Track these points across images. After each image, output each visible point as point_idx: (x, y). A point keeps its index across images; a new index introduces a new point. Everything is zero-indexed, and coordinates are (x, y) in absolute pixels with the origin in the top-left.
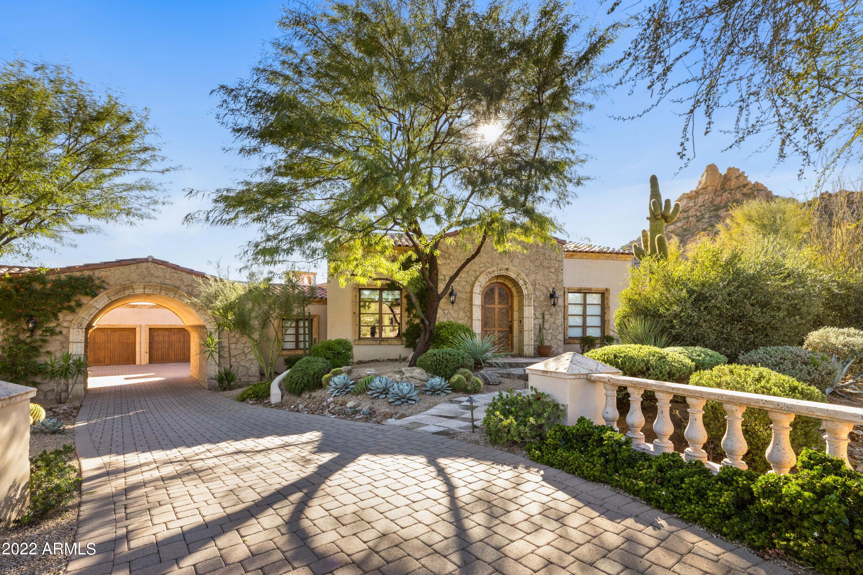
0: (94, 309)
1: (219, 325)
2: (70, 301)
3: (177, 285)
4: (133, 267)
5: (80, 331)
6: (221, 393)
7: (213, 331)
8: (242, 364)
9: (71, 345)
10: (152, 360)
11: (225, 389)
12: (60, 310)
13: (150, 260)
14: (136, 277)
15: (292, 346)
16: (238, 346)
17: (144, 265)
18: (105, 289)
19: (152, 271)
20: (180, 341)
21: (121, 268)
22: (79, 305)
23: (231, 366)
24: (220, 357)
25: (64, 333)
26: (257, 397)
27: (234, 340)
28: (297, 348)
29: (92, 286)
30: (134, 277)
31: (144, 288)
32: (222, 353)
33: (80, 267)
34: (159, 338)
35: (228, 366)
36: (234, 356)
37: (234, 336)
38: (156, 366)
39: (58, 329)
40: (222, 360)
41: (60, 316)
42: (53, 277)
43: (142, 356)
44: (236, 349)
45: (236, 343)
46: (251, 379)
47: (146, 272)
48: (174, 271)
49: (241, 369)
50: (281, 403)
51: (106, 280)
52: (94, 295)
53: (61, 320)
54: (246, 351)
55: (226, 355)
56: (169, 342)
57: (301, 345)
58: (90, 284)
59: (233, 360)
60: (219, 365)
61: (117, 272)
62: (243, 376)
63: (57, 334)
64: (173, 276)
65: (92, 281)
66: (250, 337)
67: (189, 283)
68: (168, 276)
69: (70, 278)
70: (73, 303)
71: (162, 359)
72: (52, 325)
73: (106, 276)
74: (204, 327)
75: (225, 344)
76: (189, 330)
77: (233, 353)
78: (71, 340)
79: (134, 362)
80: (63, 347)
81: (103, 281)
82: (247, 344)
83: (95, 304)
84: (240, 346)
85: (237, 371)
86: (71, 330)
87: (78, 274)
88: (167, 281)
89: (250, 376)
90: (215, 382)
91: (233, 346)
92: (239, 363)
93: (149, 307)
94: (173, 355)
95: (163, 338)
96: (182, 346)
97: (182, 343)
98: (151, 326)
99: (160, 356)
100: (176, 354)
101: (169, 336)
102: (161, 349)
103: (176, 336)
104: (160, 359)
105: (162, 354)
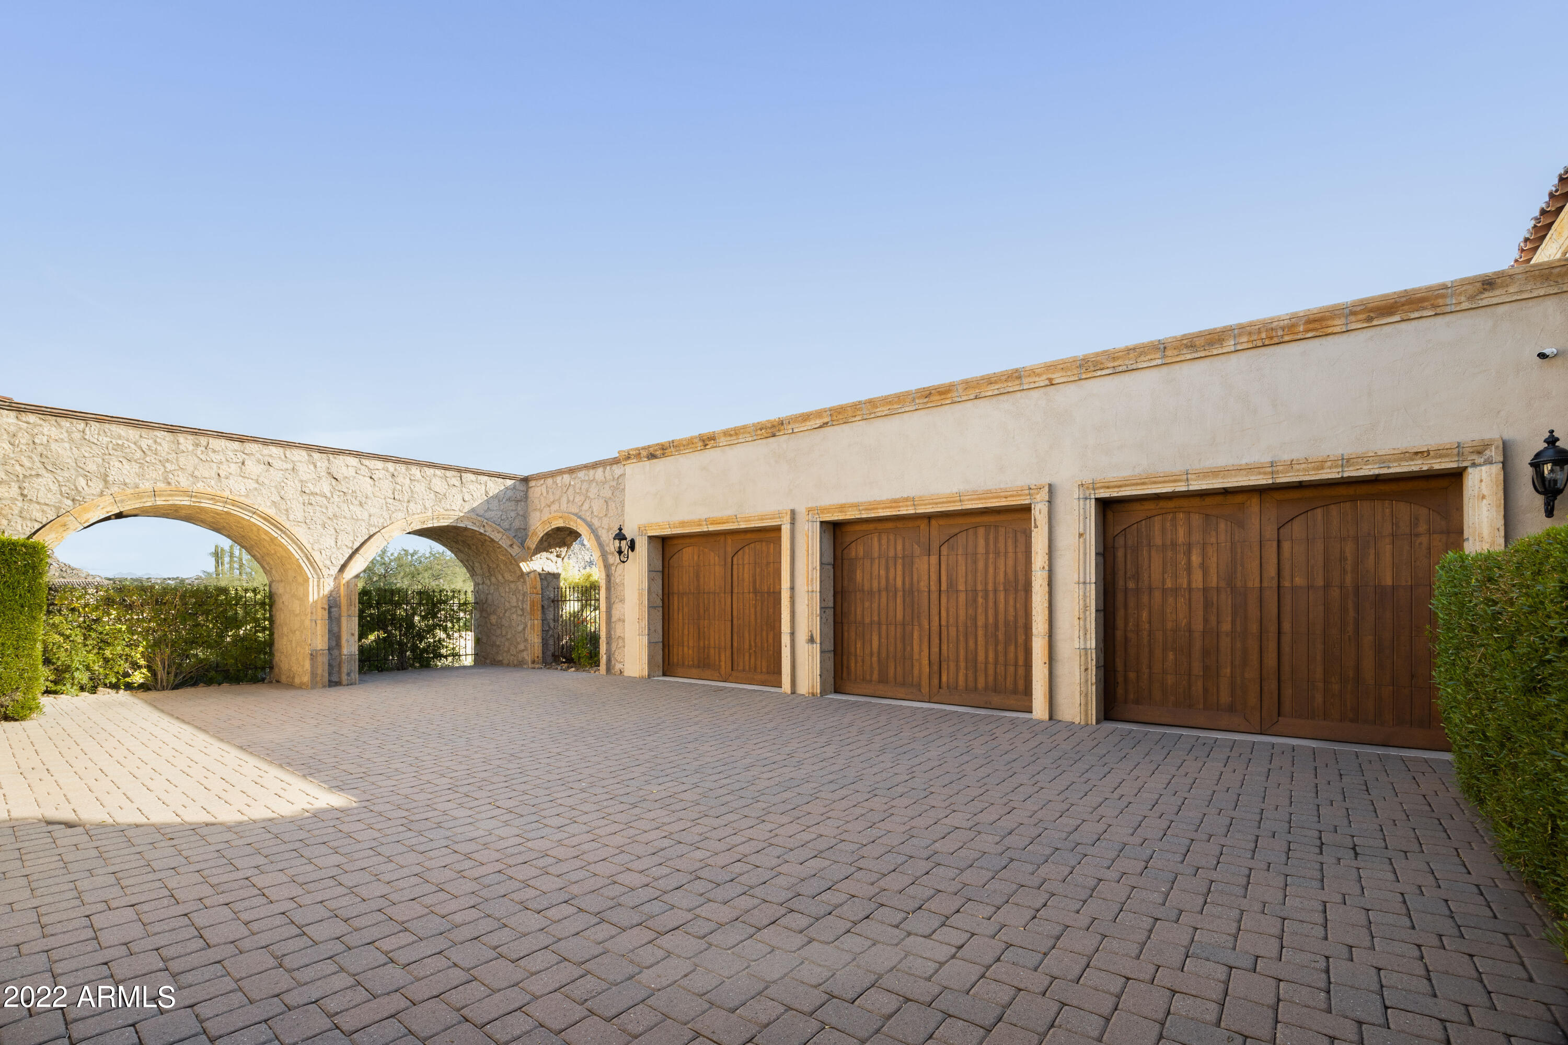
56: (909, 593)
71: (883, 679)
93: (819, 422)
94: (925, 662)
95: (887, 569)
96: (962, 613)
97: (962, 597)
98: (823, 510)
99: (875, 659)
100: (935, 657)
101: (909, 561)
102: (879, 624)
103: (934, 559)
104: (875, 676)
105: (884, 655)
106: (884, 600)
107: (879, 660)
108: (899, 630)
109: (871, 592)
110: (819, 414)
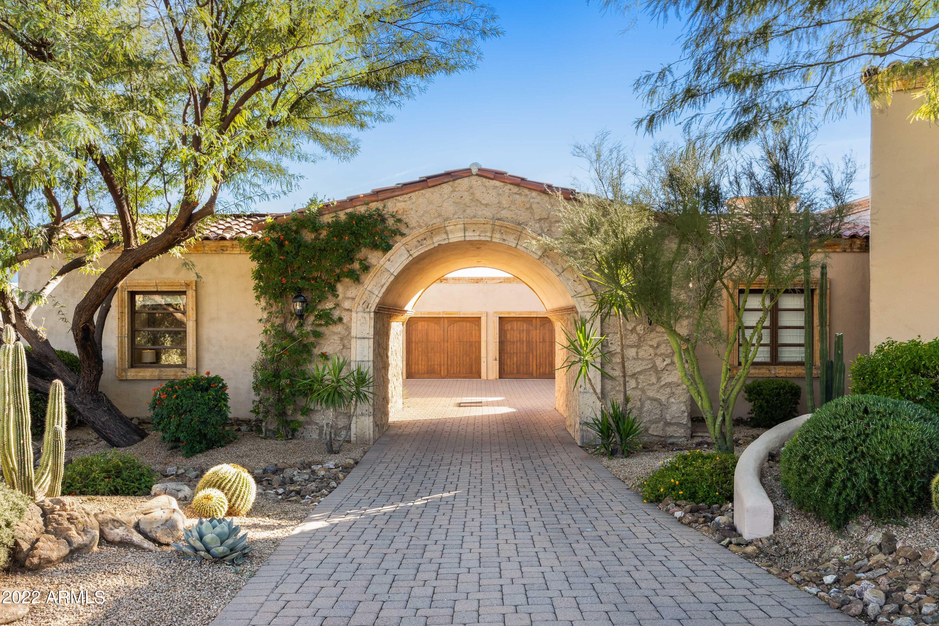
0: (386, 275)
1: (602, 303)
2: (352, 260)
3: (521, 219)
4: (446, 188)
5: (367, 316)
6: (605, 461)
7: (588, 316)
8: (651, 394)
9: (353, 341)
10: (502, 374)
11: (613, 454)
12: (338, 279)
13: (475, 171)
14: (451, 209)
15: (763, 355)
16: (641, 354)
17: (464, 183)
18: (403, 235)
19: (478, 195)
20: (544, 341)
21: (428, 192)
22: (366, 268)
23: (627, 400)
24: (604, 376)
25: (345, 321)
26: (692, 496)
27: (633, 338)
28: (775, 360)
29: (383, 231)
30: (449, 208)
31: (465, 230)
32: (608, 370)
33: (365, 196)
34: (512, 335)
35: (620, 399)
36: (633, 376)
37: (633, 330)
38: (509, 384)
39: (336, 314)
40: (609, 384)
41: (340, 288)
42: (327, 219)
43: (490, 366)
44: (637, 358)
45: (638, 346)
46: (670, 430)
47: (467, 198)
48: (515, 189)
49: (648, 405)
50: (774, 541)
51: (404, 217)
52: (387, 248)
53: (340, 297)
54: (660, 364)
55: (617, 373)
56: (528, 342)
57: (787, 355)
58: (380, 227)
59: (632, 383)
60: (603, 396)
61: (421, 200)
62: (652, 422)
63: (335, 323)
64: (513, 202)
65: (383, 220)
66: (672, 332)
67: (544, 215)
68: (505, 202)
69: (351, 216)
70: (356, 266)
71: (518, 372)
72: (329, 305)
73: (404, 211)
74: (572, 309)
75: (615, 347)
76: (553, 318)
77: (632, 367)
78: (353, 334)
79: (480, 377)
80: (344, 346)
81: (399, 221)
82: (663, 349)
83: (388, 265)
84: (646, 352)
85: (640, 409)
86: (354, 314)
87: (362, 209)
88: (504, 213)
89: (668, 424)
90: (594, 433)
91: (631, 353)
92: (643, 391)
93: (499, 281)
94: (535, 366)
95: (520, 334)
96: (547, 349)
97: (547, 344)
98: (501, 313)
99: (515, 365)
100: (538, 364)
101: (528, 332)
102: (517, 353)
103: (538, 331)
104: (515, 371)
105: (518, 363)
106: (519, 345)
107: (517, 367)
108: (525, 355)
109: (514, 342)
110: (499, 278)
